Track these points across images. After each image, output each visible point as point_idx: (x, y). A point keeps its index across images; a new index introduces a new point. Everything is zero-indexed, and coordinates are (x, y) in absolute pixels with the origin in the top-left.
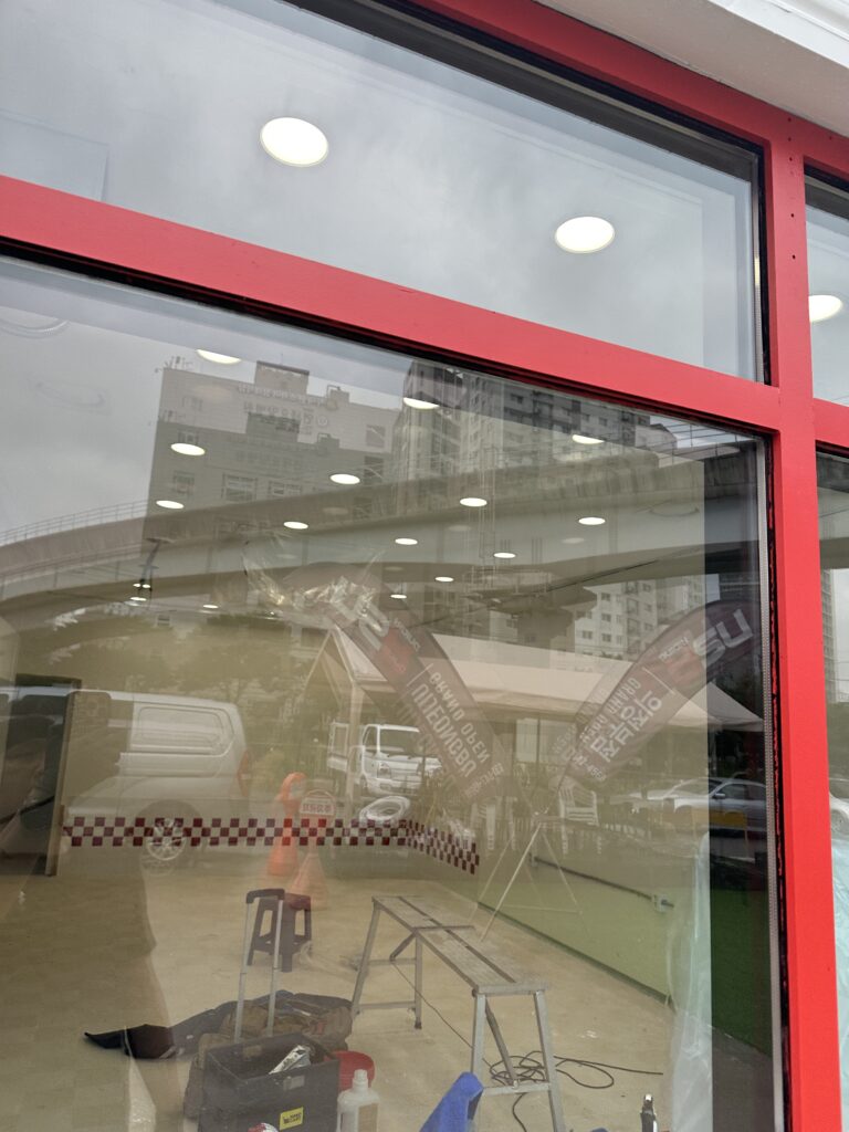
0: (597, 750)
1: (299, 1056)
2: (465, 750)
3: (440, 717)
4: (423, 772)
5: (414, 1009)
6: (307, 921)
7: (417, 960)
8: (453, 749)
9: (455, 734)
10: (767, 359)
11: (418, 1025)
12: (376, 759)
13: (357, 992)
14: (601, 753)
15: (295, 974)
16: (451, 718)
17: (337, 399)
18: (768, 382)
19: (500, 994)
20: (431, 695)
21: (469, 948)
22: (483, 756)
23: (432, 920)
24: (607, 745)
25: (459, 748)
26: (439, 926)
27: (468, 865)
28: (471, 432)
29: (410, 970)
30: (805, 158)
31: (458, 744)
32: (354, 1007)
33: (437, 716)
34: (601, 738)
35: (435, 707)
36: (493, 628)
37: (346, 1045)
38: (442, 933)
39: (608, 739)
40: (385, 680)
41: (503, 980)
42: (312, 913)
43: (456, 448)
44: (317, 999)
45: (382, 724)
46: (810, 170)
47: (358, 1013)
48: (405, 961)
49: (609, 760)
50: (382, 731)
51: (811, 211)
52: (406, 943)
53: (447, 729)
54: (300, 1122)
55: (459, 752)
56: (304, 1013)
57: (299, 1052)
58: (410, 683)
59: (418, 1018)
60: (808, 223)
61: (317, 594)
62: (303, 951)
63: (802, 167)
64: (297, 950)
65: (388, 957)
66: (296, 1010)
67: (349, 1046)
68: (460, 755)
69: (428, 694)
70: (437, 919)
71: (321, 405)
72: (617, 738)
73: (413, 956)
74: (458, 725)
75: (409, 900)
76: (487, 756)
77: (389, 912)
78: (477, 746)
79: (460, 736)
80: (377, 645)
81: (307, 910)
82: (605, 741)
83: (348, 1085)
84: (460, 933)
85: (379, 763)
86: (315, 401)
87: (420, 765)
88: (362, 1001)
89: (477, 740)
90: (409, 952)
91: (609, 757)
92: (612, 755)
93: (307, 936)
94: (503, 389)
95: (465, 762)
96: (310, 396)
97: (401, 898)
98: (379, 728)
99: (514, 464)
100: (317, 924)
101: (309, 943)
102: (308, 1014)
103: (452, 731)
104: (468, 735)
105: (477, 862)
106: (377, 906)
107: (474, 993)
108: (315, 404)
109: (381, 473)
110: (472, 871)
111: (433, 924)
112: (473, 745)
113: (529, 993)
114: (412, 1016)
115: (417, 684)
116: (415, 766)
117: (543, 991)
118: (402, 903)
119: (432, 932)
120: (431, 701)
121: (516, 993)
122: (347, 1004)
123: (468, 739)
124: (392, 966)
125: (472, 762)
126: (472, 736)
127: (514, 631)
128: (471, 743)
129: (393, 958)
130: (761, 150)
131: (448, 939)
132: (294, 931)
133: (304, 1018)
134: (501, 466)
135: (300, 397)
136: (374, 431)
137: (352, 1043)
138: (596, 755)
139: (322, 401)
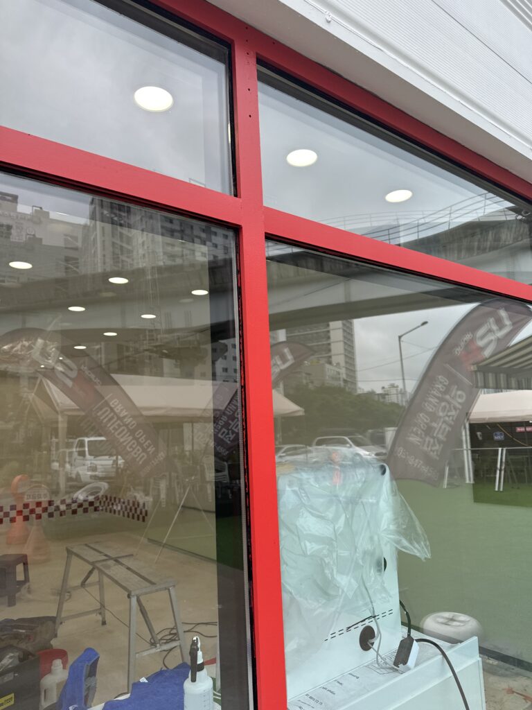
0: (222, 437)
1: (11, 661)
2: (138, 447)
3: (119, 428)
4: (117, 464)
5: (100, 613)
6: (26, 570)
7: (100, 583)
8: (131, 447)
9: (131, 438)
10: (235, 180)
11: (104, 623)
12: (86, 460)
13: (59, 610)
14: (225, 439)
15: (18, 606)
16: (128, 428)
17: (40, 216)
18: (236, 195)
19: (146, 594)
20: (112, 414)
21: (128, 569)
22: (151, 450)
23: (106, 555)
24: (228, 434)
25: (134, 446)
26: (110, 558)
27: (141, 517)
28: (140, 241)
29: (95, 590)
30: (257, 54)
31: (134, 444)
32: (58, 621)
33: (117, 427)
34: (224, 430)
35: (116, 421)
36: (166, 370)
37: (52, 646)
38: (111, 562)
39: (228, 430)
40: (78, 408)
41: (148, 584)
42: (29, 566)
43: (130, 252)
44: (32, 620)
45: (87, 436)
46: (260, 61)
47: (61, 623)
48: (90, 585)
49: (229, 442)
50: (89, 442)
51: (260, 85)
52: (91, 572)
53: (125, 434)
54: (12, 702)
55: (134, 449)
56: (21, 631)
57: (11, 657)
58: (96, 407)
59: (104, 618)
60: (259, 94)
61: (12, 348)
62: (24, 590)
63: (255, 60)
64: (19, 590)
65: (80, 584)
66: (15, 630)
67: (54, 646)
68: (136, 450)
69: (109, 414)
70: (108, 554)
71: (28, 220)
72: (233, 429)
73: (98, 580)
74: (132, 432)
75: (92, 545)
76: (154, 449)
77: (78, 556)
78: (147, 443)
79: (134, 438)
80: (69, 383)
81: (25, 564)
82: (226, 431)
83: (49, 671)
84: (123, 561)
85: (88, 462)
86: (23, 217)
87: (114, 461)
88: (63, 615)
89: (146, 439)
90: (95, 577)
91: (229, 440)
92: (231, 439)
93: (27, 579)
94: (159, 217)
95: (139, 455)
96: (20, 213)
97: (86, 545)
98: (86, 440)
99: (169, 263)
100: (32, 572)
101: (27, 585)
102: (24, 631)
103: (129, 436)
104: (141, 436)
105: (146, 514)
106: (69, 552)
107: (129, 596)
108: (24, 219)
109: (77, 267)
110: (144, 520)
111: (105, 558)
112: (145, 442)
113: (166, 589)
114: (100, 618)
115: (100, 409)
116: (111, 462)
117: (174, 586)
118: (87, 548)
119: (104, 563)
120: (112, 418)
121: (157, 591)
122: (53, 619)
123: (140, 440)
124: (83, 589)
125: (143, 454)
126: (143, 438)
127: (178, 370)
128: (142, 442)
129: (83, 584)
130: (229, 45)
131: (115, 565)
132: (15, 578)
133: (21, 633)
134: (161, 264)
135: (12, 214)
136: (69, 238)
137: (56, 643)
138: (222, 440)
139: (29, 217)
